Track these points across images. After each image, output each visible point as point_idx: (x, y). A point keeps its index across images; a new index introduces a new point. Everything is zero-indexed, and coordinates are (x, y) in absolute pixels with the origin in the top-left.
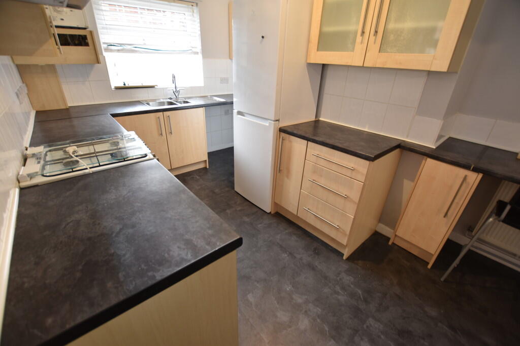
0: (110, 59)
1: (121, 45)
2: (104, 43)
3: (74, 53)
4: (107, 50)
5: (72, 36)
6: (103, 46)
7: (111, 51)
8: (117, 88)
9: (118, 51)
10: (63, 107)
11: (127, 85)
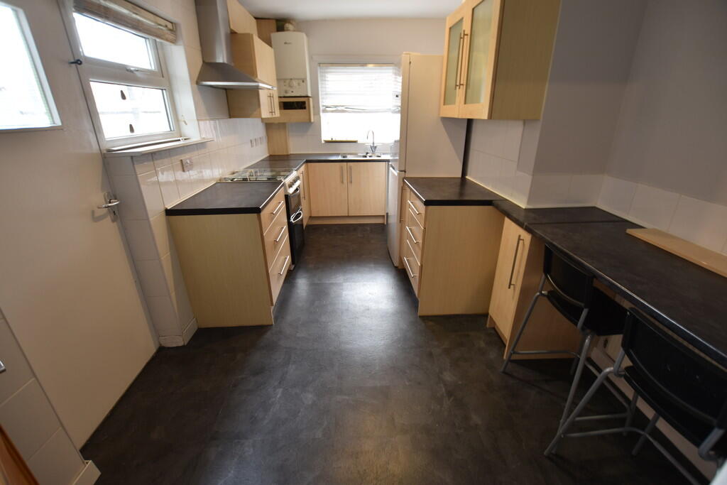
0: (325, 118)
1: (336, 106)
2: (323, 106)
3: (295, 114)
4: (324, 111)
5: (298, 103)
6: (321, 108)
7: (327, 112)
8: (327, 142)
9: (332, 111)
10: (285, 154)
11: (334, 140)
